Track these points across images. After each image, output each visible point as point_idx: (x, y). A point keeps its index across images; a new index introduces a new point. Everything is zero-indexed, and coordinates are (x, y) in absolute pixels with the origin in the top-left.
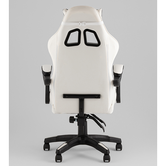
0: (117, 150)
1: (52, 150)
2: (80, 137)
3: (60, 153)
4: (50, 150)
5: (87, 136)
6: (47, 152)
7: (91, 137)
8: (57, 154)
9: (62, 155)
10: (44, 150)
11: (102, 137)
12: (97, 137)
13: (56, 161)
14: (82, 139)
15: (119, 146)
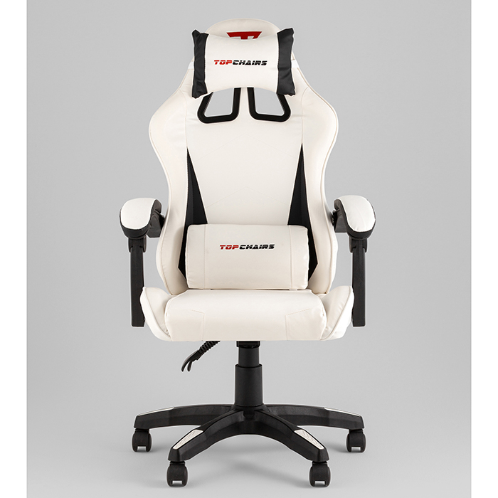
0: (349, 450)
1: (158, 449)
2: (239, 413)
3: (181, 457)
4: (152, 451)
5: (262, 410)
6: (143, 457)
7: (275, 413)
8: (173, 463)
9: (188, 463)
10: (135, 449)
11: (307, 413)
12: (290, 413)
13: (170, 484)
14: (246, 419)
15: (356, 440)
